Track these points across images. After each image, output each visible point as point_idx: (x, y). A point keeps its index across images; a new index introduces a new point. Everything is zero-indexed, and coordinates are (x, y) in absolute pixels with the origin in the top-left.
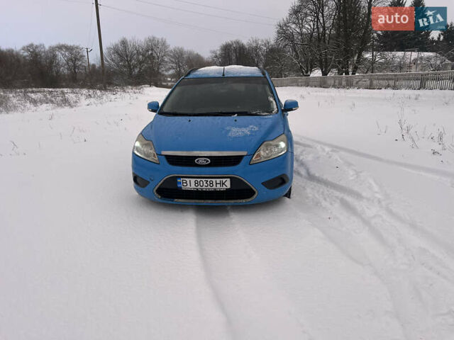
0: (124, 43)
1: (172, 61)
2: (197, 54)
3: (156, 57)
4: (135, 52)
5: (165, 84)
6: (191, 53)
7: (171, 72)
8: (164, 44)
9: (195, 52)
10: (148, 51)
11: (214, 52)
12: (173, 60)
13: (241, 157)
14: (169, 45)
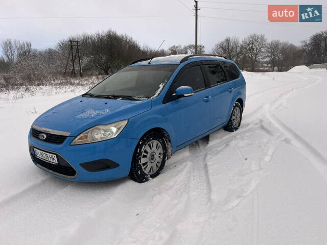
0: (228, 41)
1: (268, 51)
2: (291, 45)
3: (255, 49)
4: (235, 46)
5: (262, 69)
6: (285, 44)
7: (267, 59)
8: (262, 39)
9: (290, 43)
10: (249, 45)
11: (304, 42)
12: (270, 50)
13: (65, 137)
14: (267, 39)
